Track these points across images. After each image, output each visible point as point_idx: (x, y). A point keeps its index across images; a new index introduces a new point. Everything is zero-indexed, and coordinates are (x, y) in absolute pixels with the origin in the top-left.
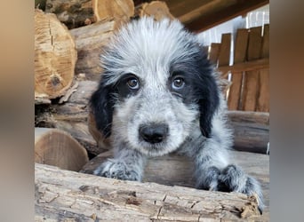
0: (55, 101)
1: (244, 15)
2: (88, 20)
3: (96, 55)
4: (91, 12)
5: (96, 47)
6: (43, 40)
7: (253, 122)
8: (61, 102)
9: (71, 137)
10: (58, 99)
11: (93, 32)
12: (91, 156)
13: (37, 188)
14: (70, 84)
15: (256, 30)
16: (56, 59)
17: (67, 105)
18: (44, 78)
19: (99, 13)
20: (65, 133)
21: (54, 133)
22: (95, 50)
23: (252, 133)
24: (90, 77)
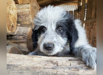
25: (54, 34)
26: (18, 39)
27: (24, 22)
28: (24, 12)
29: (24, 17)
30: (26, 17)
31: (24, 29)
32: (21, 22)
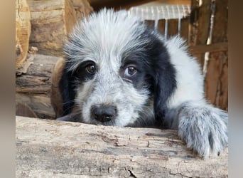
25: (115, 82)
26: (31, 84)
27: (48, 43)
28: (49, 18)
29: (48, 30)
30: (52, 30)
31: (48, 60)
32: (40, 42)
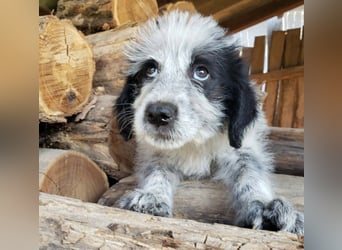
0: (71, 119)
1: (280, 16)
2: (106, 25)
3: (117, 65)
4: (110, 16)
5: (117, 57)
6: (57, 50)
7: (292, 140)
8: (77, 120)
9: (89, 160)
10: (74, 116)
11: (113, 39)
12: (112, 181)
13: (59, 226)
14: (87, 99)
15: (294, 33)
16: (72, 71)
17: (84, 123)
18: (59, 93)
19: (119, 17)
20: (82, 155)
21: (70, 156)
22: (116, 60)
23: (291, 152)
24: (109, 90)
